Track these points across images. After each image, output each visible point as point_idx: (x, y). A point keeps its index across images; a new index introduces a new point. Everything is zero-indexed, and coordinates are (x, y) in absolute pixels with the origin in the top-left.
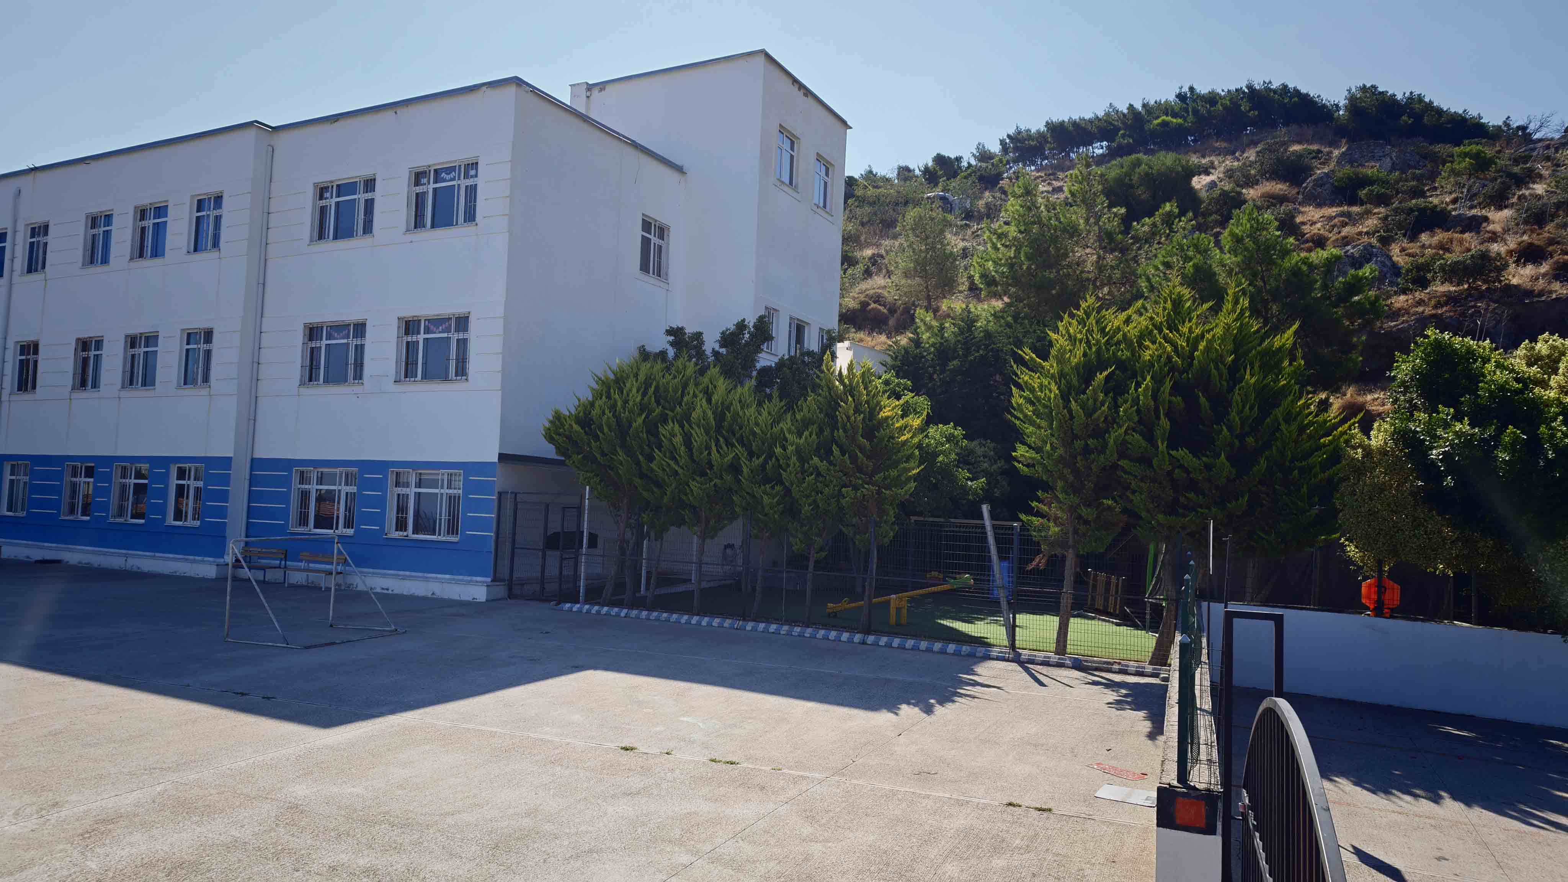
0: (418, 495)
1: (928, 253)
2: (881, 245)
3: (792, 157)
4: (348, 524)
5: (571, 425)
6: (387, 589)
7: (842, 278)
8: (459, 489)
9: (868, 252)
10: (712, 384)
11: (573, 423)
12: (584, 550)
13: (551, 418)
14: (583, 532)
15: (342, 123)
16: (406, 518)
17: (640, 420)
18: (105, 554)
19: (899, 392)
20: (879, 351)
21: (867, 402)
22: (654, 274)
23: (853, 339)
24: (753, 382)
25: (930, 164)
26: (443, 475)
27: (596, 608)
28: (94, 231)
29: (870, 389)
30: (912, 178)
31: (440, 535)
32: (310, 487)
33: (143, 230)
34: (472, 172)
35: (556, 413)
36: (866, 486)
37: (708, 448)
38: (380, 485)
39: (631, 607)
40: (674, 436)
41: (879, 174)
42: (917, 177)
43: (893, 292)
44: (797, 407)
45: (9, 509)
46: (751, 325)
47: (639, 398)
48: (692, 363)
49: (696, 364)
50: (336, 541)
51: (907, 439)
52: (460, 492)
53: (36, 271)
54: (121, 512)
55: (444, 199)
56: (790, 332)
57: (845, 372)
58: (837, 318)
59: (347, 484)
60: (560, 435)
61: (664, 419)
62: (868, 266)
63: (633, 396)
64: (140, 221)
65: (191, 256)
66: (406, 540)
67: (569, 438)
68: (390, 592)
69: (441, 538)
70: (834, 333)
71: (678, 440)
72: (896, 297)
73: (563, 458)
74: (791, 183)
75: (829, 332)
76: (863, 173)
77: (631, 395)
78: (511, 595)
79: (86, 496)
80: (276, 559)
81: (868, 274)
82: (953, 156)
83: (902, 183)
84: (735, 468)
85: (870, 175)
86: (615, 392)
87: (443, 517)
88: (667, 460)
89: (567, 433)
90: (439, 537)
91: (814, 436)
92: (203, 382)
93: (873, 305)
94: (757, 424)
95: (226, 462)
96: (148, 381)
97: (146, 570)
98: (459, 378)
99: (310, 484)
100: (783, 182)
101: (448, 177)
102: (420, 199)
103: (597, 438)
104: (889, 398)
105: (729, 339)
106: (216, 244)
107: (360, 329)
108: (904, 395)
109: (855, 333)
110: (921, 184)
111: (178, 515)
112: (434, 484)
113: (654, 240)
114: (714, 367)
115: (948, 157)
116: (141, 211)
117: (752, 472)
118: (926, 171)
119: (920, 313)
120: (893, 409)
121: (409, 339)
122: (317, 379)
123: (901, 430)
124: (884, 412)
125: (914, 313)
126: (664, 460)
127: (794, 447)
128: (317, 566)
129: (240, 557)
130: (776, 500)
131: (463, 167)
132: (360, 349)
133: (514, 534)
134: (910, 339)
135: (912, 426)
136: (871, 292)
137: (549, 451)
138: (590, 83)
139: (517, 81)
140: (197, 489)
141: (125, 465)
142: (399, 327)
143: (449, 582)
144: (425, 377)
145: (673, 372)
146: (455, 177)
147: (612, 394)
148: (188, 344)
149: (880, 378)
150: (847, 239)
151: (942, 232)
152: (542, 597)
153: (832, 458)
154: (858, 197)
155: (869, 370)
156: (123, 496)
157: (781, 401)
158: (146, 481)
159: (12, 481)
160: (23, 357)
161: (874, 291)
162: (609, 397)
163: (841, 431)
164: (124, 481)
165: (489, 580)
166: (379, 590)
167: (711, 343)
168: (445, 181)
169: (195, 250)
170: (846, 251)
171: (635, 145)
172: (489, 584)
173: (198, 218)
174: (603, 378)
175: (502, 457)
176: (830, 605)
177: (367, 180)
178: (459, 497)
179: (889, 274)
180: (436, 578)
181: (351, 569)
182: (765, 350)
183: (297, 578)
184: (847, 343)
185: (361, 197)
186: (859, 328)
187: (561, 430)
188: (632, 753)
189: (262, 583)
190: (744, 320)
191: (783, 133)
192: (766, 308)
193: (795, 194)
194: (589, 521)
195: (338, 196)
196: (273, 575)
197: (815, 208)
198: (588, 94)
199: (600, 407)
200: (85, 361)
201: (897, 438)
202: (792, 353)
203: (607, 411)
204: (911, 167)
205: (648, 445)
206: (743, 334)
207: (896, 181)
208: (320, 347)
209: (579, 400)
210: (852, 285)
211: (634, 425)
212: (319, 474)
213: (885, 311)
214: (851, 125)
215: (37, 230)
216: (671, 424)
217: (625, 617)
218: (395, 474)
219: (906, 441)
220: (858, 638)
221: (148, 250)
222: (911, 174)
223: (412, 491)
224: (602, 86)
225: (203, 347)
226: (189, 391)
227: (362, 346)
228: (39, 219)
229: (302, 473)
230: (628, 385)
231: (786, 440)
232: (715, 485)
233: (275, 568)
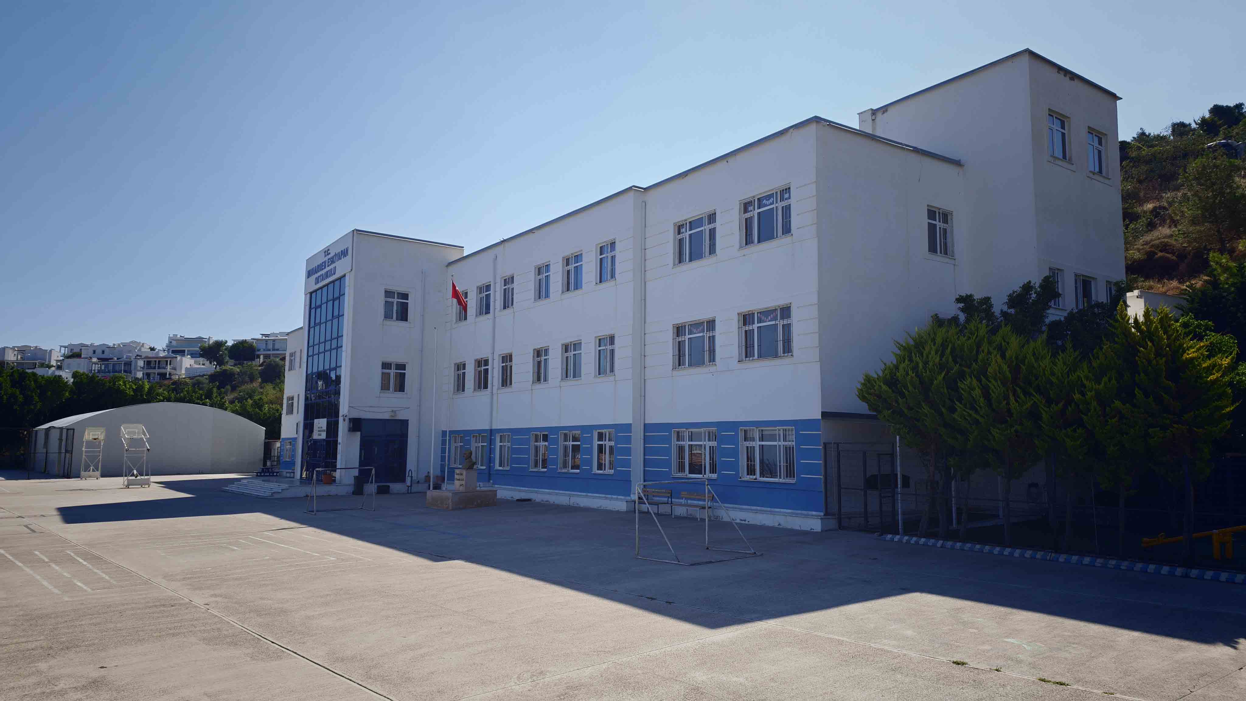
0: (762, 447)
1: (1216, 198)
2: (1162, 197)
3: (1063, 135)
4: (713, 471)
5: (880, 386)
6: (745, 521)
7: (1125, 233)
8: (793, 441)
9: (1150, 206)
10: (1004, 341)
11: (882, 384)
12: (899, 490)
13: (863, 382)
14: (897, 474)
15: (690, 177)
16: (754, 464)
17: (940, 378)
18: (557, 494)
19: (1200, 333)
20: (1173, 296)
21: (1169, 346)
22: (941, 253)
23: (1142, 288)
24: (1045, 336)
25: (1207, 115)
26: (779, 430)
27: (914, 539)
28: (540, 277)
29: (1170, 333)
30: (1188, 132)
31: (780, 478)
32: (684, 443)
33: (568, 272)
34: (786, 196)
35: (866, 376)
36: (1175, 426)
37: (1006, 398)
38: (733, 440)
39: (946, 538)
40: (973, 389)
41: (1152, 134)
42: (1194, 129)
43: (1181, 240)
44: (1093, 355)
45: (500, 466)
46: (1037, 285)
47: (938, 359)
48: (984, 326)
49: (987, 326)
50: (706, 483)
51: (1217, 378)
52: (794, 443)
53: (508, 307)
54: (565, 466)
55: (766, 219)
56: (1076, 288)
57: (1141, 319)
58: (1124, 271)
59: (709, 440)
60: (871, 394)
61: (962, 376)
62: (1151, 219)
63: (932, 357)
64: (566, 266)
65: (598, 286)
66: (756, 482)
67: (879, 396)
68: (747, 522)
69: (782, 480)
70: (1122, 284)
71: (977, 392)
72: (1185, 245)
73: (875, 413)
74: (1064, 157)
75: (1116, 284)
76: (1135, 136)
77: (930, 356)
78: (841, 527)
79: (544, 455)
80: (665, 497)
81: (1151, 226)
82: (1232, 104)
83: (1179, 138)
84: (1034, 415)
85: (1143, 137)
86: (916, 357)
87: (782, 464)
88: (968, 411)
89: (877, 392)
90: (780, 480)
91: (1114, 381)
92: (610, 372)
93: (1160, 254)
94: (1053, 374)
95: (627, 427)
96: (576, 374)
97: (582, 505)
98: (786, 354)
99: (684, 441)
100: (1056, 158)
101: (768, 203)
102: (748, 223)
103: (903, 395)
104: (1192, 339)
105: (1017, 300)
106: (613, 276)
107: (711, 324)
108: (1205, 335)
109: (1143, 281)
110: (1200, 136)
111: (600, 467)
112: (772, 438)
113: (939, 224)
114: (1006, 325)
115: (1227, 106)
116: (567, 259)
117: (1052, 417)
118: (1204, 122)
119: (1214, 256)
120: (1198, 350)
121: (747, 328)
122: (684, 364)
123: (1209, 370)
124: (1188, 354)
125: (1207, 258)
126: (964, 411)
127: (1093, 392)
128: (695, 502)
129: (642, 495)
130: (1078, 443)
131: (779, 193)
132: (712, 339)
133: (839, 476)
134: (1206, 281)
135: (1221, 365)
136: (1157, 242)
137: (863, 408)
138: (874, 108)
139: (817, 120)
140: (611, 447)
141: (566, 432)
142: (739, 320)
143: (791, 515)
144: (760, 356)
145: (967, 334)
146: (773, 201)
147: (914, 357)
148: (599, 346)
149: (1177, 321)
150: (1127, 197)
151: (1230, 177)
152: (866, 528)
153: (1135, 401)
154: (1133, 158)
155: (1167, 315)
156: (566, 454)
157: (1075, 351)
158: (579, 443)
159: (501, 446)
160: (504, 364)
161: (1160, 241)
162: (911, 360)
163: (1142, 374)
164: (566, 443)
165: (822, 514)
166: (738, 521)
167: (999, 305)
168: (766, 205)
169: (601, 282)
170: (1126, 208)
171: (916, 150)
172: (822, 517)
173: (601, 259)
174: (904, 345)
175: (824, 415)
176: (1145, 539)
177: (710, 215)
178: (793, 448)
179: (1174, 223)
180: (780, 512)
181: (717, 504)
182: (1053, 306)
183: (680, 511)
184: (1136, 292)
185: (707, 228)
186: (1147, 277)
187: (872, 390)
188: (963, 667)
189: (657, 514)
190: (1030, 282)
191: (1052, 116)
192: (1050, 269)
193: (1070, 166)
194: (901, 465)
195: (691, 229)
196: (665, 509)
197: (1091, 175)
198: (873, 118)
199: (904, 369)
200: (539, 363)
201: (1205, 377)
202: (1081, 307)
203: (910, 372)
204: (1187, 122)
205: (949, 399)
206: (1030, 295)
207: (1172, 137)
208: (685, 340)
209: (885, 364)
210: (1136, 238)
211: (935, 382)
212: (690, 433)
213: (1174, 258)
214: (1121, 97)
215: (507, 280)
216: (969, 379)
217: (941, 547)
218: (743, 431)
219: (1216, 380)
220: (1179, 571)
221: (572, 286)
222: (1187, 129)
223: (757, 444)
224: (884, 109)
225: (609, 347)
226: (602, 379)
227: (714, 337)
228: (508, 274)
229: (678, 433)
230: (927, 349)
231: (1084, 386)
232: (1016, 431)
233: (665, 503)
